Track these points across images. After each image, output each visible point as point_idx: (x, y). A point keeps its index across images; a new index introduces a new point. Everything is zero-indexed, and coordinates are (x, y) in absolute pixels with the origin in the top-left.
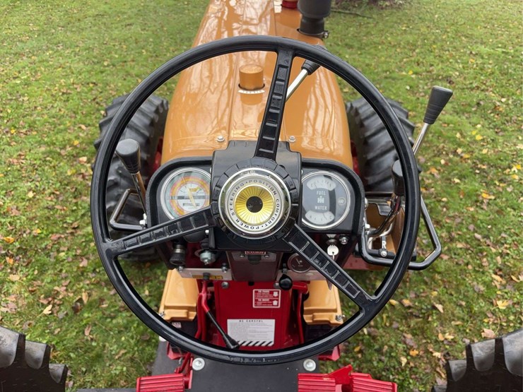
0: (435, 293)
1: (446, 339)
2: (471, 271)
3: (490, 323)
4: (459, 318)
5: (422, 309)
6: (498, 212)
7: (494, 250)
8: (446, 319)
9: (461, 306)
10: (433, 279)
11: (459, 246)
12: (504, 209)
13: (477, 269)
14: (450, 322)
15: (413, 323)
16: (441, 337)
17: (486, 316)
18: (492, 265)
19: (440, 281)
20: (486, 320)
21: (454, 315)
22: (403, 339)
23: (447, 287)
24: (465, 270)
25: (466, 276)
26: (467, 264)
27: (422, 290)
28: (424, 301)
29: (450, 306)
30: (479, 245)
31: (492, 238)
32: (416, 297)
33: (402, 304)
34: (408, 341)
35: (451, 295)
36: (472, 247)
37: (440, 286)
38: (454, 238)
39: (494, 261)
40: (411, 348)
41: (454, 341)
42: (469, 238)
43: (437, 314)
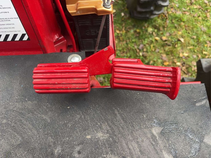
0: (180, 33)
1: (184, 56)
2: (200, 20)
3: (208, 47)
4: (192, 45)
5: (172, 41)
8: (185, 46)
9: (193, 39)
10: (179, 25)
11: (195, 7)
13: (204, 19)
14: (187, 47)
15: (167, 48)
16: (181, 55)
17: (206, 43)
19: (184, 27)
20: (206, 45)
21: (189, 43)
22: (161, 57)
23: (187, 29)
24: (198, 20)
25: (197, 23)
26: (199, 16)
27: (173, 32)
28: (174, 37)
29: (188, 39)
32: (169, 36)
33: (161, 39)
34: (164, 58)
35: (189, 33)
36: (202, 7)
37: (183, 29)
38: (193, 3)
40: (165, 61)
41: (188, 57)
42: (201, 3)
43: (180, 43)
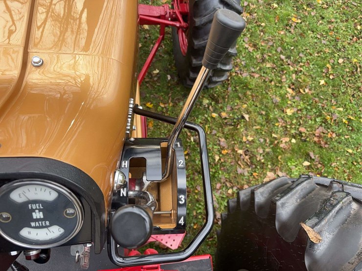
0: (245, 106)
1: (248, 140)
2: (273, 87)
3: (280, 126)
4: (259, 124)
5: (234, 118)
6: (301, 35)
7: (292, 69)
8: (250, 125)
9: (262, 114)
10: (245, 94)
11: (268, 65)
12: (306, 32)
13: (277, 85)
14: (252, 127)
15: (226, 130)
16: (244, 139)
17: (278, 121)
18: (288, 81)
19: (250, 97)
20: (277, 124)
21: (256, 122)
22: (218, 142)
23: (254, 100)
24: (269, 86)
25: (269, 91)
26: (271, 81)
27: (236, 104)
28: (237, 113)
29: (254, 115)
30: (282, 65)
31: (292, 58)
32: (231, 110)
33: (220, 115)
34: (222, 144)
35: (256, 106)
36: (277, 66)
37: (249, 100)
38: (265, 58)
39: (291, 77)
40: (223, 148)
41: (253, 141)
42: (276, 59)
43: (244, 122)
